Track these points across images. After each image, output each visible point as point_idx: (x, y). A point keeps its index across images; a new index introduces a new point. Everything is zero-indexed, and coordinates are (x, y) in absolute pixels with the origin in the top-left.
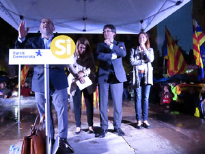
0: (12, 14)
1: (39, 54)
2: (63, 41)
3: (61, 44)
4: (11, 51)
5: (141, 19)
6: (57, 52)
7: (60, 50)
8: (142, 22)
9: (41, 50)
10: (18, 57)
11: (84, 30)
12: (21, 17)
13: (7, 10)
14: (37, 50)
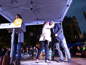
1: (10, 25)
4: (1, 24)
5: (60, 17)
6: (16, 24)
9: (11, 24)
13: (11, 18)
14: (9, 24)
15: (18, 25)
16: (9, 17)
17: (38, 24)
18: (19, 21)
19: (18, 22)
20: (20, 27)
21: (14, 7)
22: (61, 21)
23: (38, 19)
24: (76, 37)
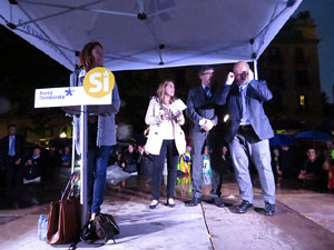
0: (64, 50)
1: (69, 93)
2: (99, 75)
3: (97, 78)
4: (38, 91)
7: (95, 86)
10: (45, 98)
12: (77, 54)
14: (67, 89)
15: (102, 94)
16: (51, 42)
17: (161, 63)
18: (101, 79)
19: (99, 83)
20: (110, 103)
21: (73, 9)
22: (254, 56)
23: (162, 47)
24: (302, 98)
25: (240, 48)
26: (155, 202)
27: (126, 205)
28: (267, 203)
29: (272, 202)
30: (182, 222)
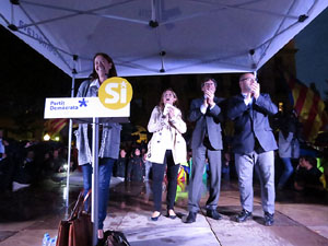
0: (62, 54)
1: (83, 103)
2: (116, 85)
3: (113, 89)
4: (48, 101)
5: (251, 48)
8: (252, 52)
9: (86, 99)
10: (55, 109)
11: (162, 71)
12: (75, 58)
13: (56, 49)
14: (81, 99)
19: (115, 94)
20: (128, 115)
21: (81, 13)
23: (164, 53)
24: (280, 104)
25: (241, 58)
26: (157, 214)
27: (128, 217)
28: (267, 213)
29: (271, 212)
30: (193, 238)
